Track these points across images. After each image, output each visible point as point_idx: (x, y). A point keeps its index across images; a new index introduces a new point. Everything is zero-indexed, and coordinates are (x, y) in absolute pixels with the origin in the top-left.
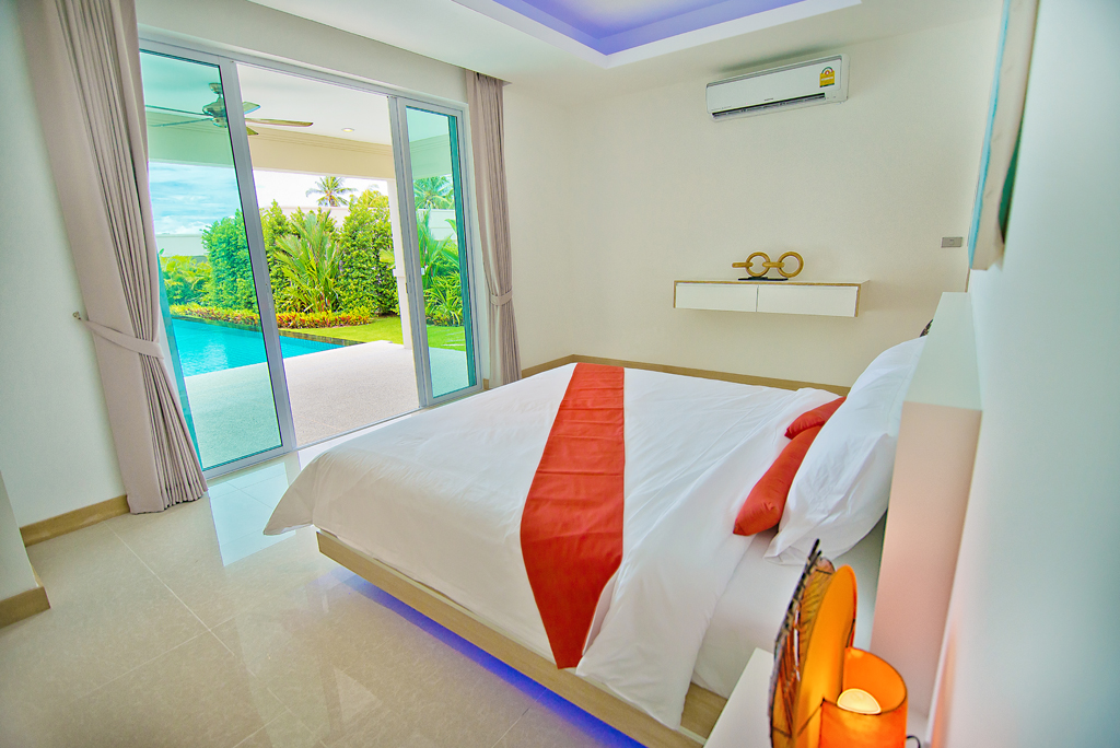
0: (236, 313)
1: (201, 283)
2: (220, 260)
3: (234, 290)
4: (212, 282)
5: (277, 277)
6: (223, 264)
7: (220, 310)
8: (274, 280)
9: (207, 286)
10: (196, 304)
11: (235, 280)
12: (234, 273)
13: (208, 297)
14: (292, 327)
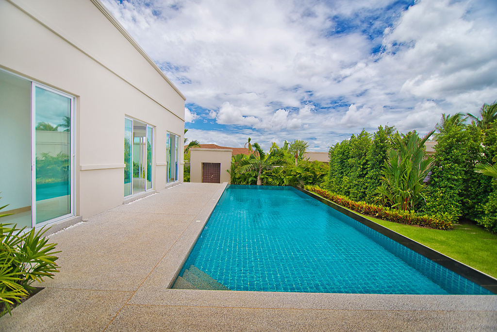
0: (339, 197)
1: (323, 175)
2: (336, 164)
3: (341, 182)
4: (329, 176)
5: (371, 178)
6: (337, 166)
7: (329, 192)
8: (369, 180)
9: (325, 178)
10: (317, 186)
11: (342, 177)
12: (342, 173)
13: (324, 184)
14: (377, 217)
